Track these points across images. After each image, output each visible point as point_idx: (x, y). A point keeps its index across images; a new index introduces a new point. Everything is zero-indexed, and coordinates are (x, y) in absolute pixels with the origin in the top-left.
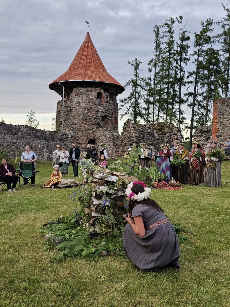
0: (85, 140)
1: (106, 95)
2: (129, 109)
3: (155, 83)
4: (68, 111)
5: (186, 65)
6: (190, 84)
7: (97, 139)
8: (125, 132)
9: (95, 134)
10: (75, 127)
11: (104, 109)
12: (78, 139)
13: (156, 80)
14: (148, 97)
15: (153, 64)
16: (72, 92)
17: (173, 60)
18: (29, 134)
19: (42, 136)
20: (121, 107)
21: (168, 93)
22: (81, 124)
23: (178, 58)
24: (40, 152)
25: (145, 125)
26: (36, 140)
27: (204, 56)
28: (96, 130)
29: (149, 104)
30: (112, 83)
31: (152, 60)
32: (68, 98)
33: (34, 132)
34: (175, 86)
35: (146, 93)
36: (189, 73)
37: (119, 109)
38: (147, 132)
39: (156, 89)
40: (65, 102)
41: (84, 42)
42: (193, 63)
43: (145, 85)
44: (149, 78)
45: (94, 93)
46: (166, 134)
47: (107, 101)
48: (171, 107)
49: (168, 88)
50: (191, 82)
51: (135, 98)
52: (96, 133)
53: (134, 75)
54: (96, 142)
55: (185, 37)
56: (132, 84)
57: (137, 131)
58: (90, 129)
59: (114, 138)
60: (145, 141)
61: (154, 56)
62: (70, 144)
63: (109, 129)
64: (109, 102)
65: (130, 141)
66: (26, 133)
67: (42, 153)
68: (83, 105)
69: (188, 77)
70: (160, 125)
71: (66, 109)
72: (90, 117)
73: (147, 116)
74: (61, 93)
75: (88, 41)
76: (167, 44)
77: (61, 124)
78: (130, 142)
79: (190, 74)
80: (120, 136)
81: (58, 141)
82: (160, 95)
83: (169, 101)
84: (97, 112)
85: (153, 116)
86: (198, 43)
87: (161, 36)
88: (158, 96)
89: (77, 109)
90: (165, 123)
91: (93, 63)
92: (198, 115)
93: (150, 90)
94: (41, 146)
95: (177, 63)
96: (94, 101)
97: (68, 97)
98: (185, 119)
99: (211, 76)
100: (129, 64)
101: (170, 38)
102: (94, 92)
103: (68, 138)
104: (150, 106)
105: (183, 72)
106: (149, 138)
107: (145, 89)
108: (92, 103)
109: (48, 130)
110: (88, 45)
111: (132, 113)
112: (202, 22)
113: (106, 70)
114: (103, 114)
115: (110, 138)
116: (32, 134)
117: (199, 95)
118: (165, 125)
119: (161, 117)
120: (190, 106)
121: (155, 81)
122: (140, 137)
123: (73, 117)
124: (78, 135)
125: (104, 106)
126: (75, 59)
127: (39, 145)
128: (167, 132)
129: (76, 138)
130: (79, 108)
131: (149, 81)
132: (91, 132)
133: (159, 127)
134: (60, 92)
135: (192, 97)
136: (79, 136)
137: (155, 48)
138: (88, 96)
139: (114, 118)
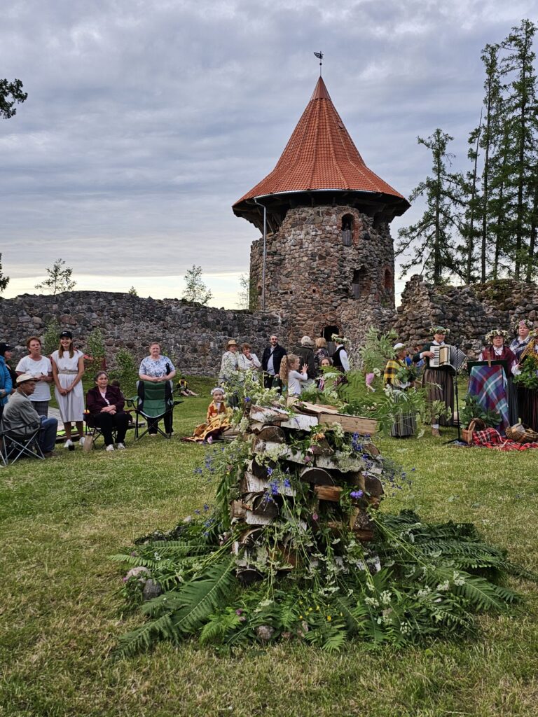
0: (313, 328)
1: (363, 220)
2: (421, 251)
3: (485, 184)
4: (276, 264)
7: (342, 325)
8: (406, 307)
9: (338, 314)
10: (292, 301)
11: (359, 253)
12: (297, 326)
13: (489, 177)
14: (469, 220)
15: (481, 138)
16: (283, 218)
17: (533, 126)
18: (188, 318)
19: (218, 322)
20: (402, 248)
21: (521, 208)
22: (305, 291)
24: (213, 360)
25: (459, 288)
26: (205, 332)
28: (339, 305)
29: (471, 238)
30: (379, 191)
31: (478, 131)
32: (275, 232)
33: (200, 314)
35: (463, 210)
37: (398, 253)
38: (464, 305)
40: (269, 243)
41: (311, 102)
43: (462, 192)
44: (472, 173)
45: (334, 219)
46: (514, 309)
47: (368, 234)
48: (528, 241)
49: (520, 194)
51: (437, 224)
52: (339, 311)
53: (434, 169)
56: (429, 192)
57: (437, 303)
58: (327, 304)
59: (383, 322)
60: (459, 326)
61: (483, 119)
63: (370, 300)
64: (371, 237)
65: (421, 327)
66: (182, 317)
67: (218, 361)
68: (309, 247)
70: (497, 287)
71: (270, 259)
72: (325, 274)
73: (466, 267)
74: (258, 222)
75: (322, 99)
76: (516, 88)
77: (260, 294)
78: (419, 331)
80: (395, 317)
81: (252, 332)
82: (500, 214)
83: (525, 226)
84: (343, 261)
85: (484, 267)
87: (500, 70)
88: (494, 216)
89: (295, 258)
90: (512, 280)
91: (331, 149)
93: (473, 204)
94: (217, 345)
96: (334, 236)
97: (276, 230)
101: (524, 71)
102: (334, 216)
103: (276, 324)
104: (474, 242)
106: (470, 320)
107: (460, 202)
108: (330, 241)
109: (231, 309)
110: (321, 108)
111: (430, 260)
113: (363, 162)
114: (357, 267)
115: (373, 321)
116: (196, 319)
118: (512, 286)
119: (504, 267)
121: (486, 181)
122: (446, 316)
123: (287, 276)
124: (299, 318)
125: (359, 246)
126: (290, 143)
127: (212, 343)
128: (517, 304)
129: (294, 325)
130: (299, 255)
131: (472, 180)
132: (329, 309)
133: (496, 292)
134: (256, 220)
136: (300, 320)
137: (485, 101)
138: (321, 226)
139: (383, 275)
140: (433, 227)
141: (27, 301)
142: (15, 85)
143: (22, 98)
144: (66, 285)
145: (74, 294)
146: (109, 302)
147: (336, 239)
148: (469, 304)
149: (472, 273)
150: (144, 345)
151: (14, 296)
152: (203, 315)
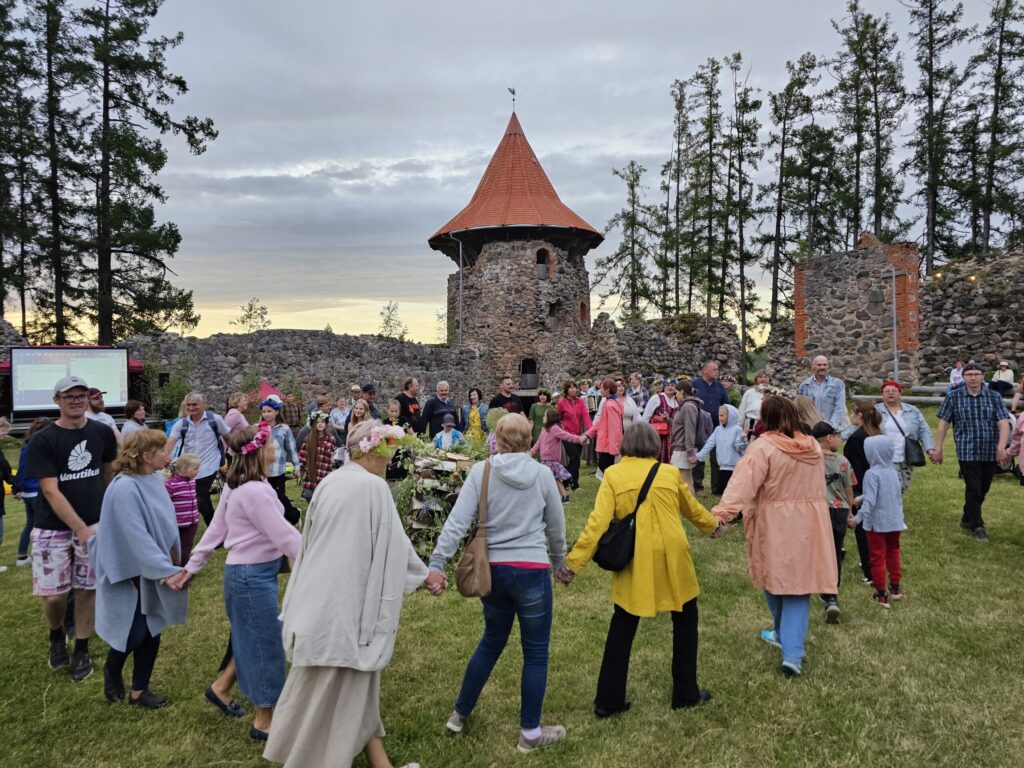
0: (511, 361)
1: (558, 255)
2: (618, 281)
3: (677, 216)
4: (473, 298)
5: (756, 168)
6: (766, 215)
7: (540, 358)
9: (534, 347)
10: (489, 334)
11: (555, 287)
12: (495, 359)
13: (681, 210)
14: (663, 252)
15: (672, 171)
16: (479, 252)
17: (721, 160)
18: (385, 354)
19: (415, 357)
20: (598, 279)
21: (711, 240)
22: (502, 324)
23: (733, 154)
26: (402, 367)
27: (799, 146)
28: (536, 338)
29: (666, 269)
30: (573, 226)
31: (668, 165)
32: (471, 266)
33: (396, 349)
34: (730, 222)
35: (658, 241)
36: (761, 188)
37: (595, 284)
38: (649, 340)
39: (682, 232)
41: (505, 136)
42: (770, 162)
43: (656, 223)
44: (665, 205)
45: (529, 254)
46: (699, 342)
47: (562, 268)
48: (719, 272)
49: (710, 227)
50: (768, 210)
51: (632, 255)
52: (536, 344)
53: (629, 200)
54: (538, 366)
55: (750, 102)
56: (624, 222)
57: (624, 339)
58: (524, 337)
60: (645, 360)
62: (479, 372)
63: (566, 333)
64: (566, 271)
68: (506, 281)
69: (759, 198)
70: (684, 321)
71: (467, 293)
72: (521, 307)
73: (662, 297)
74: (454, 255)
75: (515, 134)
76: (703, 124)
77: (458, 327)
79: (765, 191)
81: (449, 366)
82: (692, 245)
83: (714, 258)
84: (539, 295)
85: (677, 297)
86: (780, 116)
87: (688, 106)
88: (686, 247)
89: (491, 292)
91: (526, 184)
92: (788, 288)
93: (667, 235)
95: (732, 165)
96: (530, 270)
97: (473, 264)
98: (756, 299)
99: (817, 194)
100: (616, 176)
101: (711, 108)
102: (529, 250)
103: (473, 358)
104: (668, 272)
105: (748, 187)
106: (656, 354)
107: (655, 233)
108: (525, 275)
109: (428, 343)
110: (514, 143)
111: (626, 290)
112: (788, 63)
113: (556, 195)
114: (553, 300)
115: (569, 354)
116: (392, 354)
117: (790, 240)
118: (698, 320)
119: (697, 297)
120: (768, 267)
122: (632, 351)
123: (484, 310)
124: (496, 351)
125: (554, 280)
126: (485, 177)
128: (702, 337)
129: (492, 358)
130: (496, 289)
131: (665, 212)
132: (525, 342)
133: (682, 326)
134: (452, 253)
135: (773, 246)
136: (497, 354)
137: (675, 135)
138: (516, 260)
139: (578, 308)
140: (629, 258)
141: (221, 342)
142: (205, 123)
143: (213, 135)
144: (261, 324)
145: (269, 332)
146: (305, 339)
147: (531, 273)
148: (655, 340)
149: (667, 303)
150: (340, 382)
151: (207, 336)
152: (400, 351)
